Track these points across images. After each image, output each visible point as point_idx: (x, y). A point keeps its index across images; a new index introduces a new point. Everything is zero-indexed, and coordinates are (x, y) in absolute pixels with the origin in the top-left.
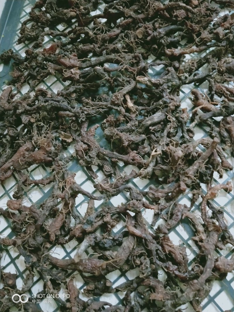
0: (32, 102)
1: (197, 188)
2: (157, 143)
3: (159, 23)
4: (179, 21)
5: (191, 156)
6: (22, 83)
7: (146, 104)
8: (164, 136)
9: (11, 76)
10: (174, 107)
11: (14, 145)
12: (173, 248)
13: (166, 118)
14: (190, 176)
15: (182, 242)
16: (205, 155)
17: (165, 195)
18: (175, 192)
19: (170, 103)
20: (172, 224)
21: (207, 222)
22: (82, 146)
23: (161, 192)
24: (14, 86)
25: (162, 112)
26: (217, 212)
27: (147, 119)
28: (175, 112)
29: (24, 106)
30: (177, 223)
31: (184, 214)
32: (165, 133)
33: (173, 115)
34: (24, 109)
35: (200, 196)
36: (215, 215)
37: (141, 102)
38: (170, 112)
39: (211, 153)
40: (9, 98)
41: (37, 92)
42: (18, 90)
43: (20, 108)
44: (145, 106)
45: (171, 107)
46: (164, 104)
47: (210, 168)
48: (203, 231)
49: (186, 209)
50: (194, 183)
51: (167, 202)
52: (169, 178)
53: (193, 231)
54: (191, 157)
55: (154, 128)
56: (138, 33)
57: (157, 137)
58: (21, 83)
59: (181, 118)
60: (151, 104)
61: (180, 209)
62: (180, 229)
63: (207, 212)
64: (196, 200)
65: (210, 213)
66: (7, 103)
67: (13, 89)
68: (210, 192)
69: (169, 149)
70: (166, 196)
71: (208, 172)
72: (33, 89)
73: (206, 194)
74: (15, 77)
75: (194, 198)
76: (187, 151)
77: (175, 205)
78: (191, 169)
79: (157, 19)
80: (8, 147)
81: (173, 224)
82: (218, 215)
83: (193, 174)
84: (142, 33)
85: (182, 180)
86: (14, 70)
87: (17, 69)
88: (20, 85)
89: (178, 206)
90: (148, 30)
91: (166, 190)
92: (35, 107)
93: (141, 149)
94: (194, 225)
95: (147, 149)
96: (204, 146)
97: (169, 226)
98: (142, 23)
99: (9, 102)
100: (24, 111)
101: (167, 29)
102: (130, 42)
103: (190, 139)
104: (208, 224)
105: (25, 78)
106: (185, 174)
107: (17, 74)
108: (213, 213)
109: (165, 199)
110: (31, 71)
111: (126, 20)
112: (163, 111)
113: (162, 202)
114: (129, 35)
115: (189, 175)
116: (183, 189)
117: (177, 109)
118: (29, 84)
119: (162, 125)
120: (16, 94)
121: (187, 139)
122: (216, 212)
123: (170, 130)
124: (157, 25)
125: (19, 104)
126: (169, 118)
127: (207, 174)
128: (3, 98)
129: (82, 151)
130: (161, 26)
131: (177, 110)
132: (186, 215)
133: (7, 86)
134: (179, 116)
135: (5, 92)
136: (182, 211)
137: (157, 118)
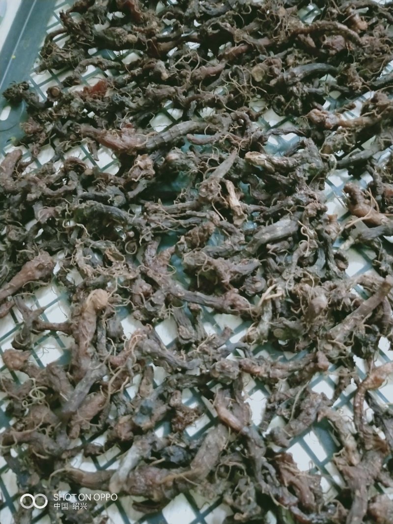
0: (57, 182)
1: (347, 365)
2: (278, 274)
3: (296, 57)
4: (332, 56)
5: (341, 306)
6: (42, 145)
7: (264, 201)
8: (291, 264)
9: (22, 129)
10: (315, 212)
11: (18, 256)
12: (298, 477)
13: (299, 230)
14: (338, 343)
15: (314, 465)
16: (366, 306)
17: (287, 374)
18: (306, 371)
19: (308, 203)
20: (298, 429)
21: (364, 433)
22: (141, 287)
23: (282, 368)
24: (27, 147)
25: (291, 219)
26: (383, 415)
27: (264, 229)
28: (316, 221)
29: (41, 187)
30: (306, 427)
31: (322, 413)
32: (295, 258)
33: (311, 227)
34: (40, 193)
35: (352, 380)
36: (379, 420)
37: (254, 197)
38: (306, 219)
39: (378, 303)
40: (15, 169)
41: (67, 163)
42: (33, 157)
43: (33, 190)
44: (261, 204)
45: (310, 212)
46: (296, 204)
47: (376, 333)
48: (355, 449)
49: (324, 402)
50: (343, 357)
51: (291, 387)
52: (298, 343)
53: (335, 445)
54: (340, 308)
55: (275, 246)
56: (254, 72)
57: (280, 264)
58: (40, 144)
59: (326, 232)
60: (272, 203)
61: (314, 402)
62: (312, 438)
63: (363, 413)
64: (345, 387)
65: (369, 414)
66: (12, 179)
67: (24, 153)
68: (372, 377)
69: (301, 289)
70: (290, 377)
71: (372, 338)
72: (59, 157)
73: (364, 378)
74: (28, 133)
75: (340, 383)
76: (335, 296)
77: (306, 393)
78: (339, 329)
79: (292, 48)
80: (5, 260)
81: (300, 430)
82: (385, 421)
83: (342, 339)
84: (262, 72)
85: (322, 348)
86: (29, 120)
87: (34, 119)
88: (37, 148)
89: (312, 396)
90: (273, 66)
91: (291, 365)
92: (60, 190)
93: (248, 284)
94: (338, 435)
95: (260, 285)
96: (365, 288)
97: (291, 431)
98: (264, 54)
99: (14, 176)
100: (40, 197)
101: (309, 68)
102: (241, 86)
103: (339, 273)
104: (365, 437)
105: (47, 136)
106: (328, 338)
107: (32, 126)
108: (376, 415)
109: (288, 381)
110: (57, 124)
111: (236, 47)
112: (293, 218)
113: (282, 386)
114: (240, 74)
115: (334, 341)
116: (323, 366)
117: (321, 216)
118: (54, 147)
119: (289, 242)
120: (27, 164)
121: (335, 272)
122: (381, 414)
123: (304, 253)
124: (291, 60)
125: (32, 184)
126: (305, 231)
127: (370, 342)
128: (4, 169)
129: (140, 295)
130: (297, 61)
131: (320, 218)
132: (325, 415)
133: (14, 147)
134: (323, 229)
135: (9, 158)
136: (317, 406)
137: (281, 230)
